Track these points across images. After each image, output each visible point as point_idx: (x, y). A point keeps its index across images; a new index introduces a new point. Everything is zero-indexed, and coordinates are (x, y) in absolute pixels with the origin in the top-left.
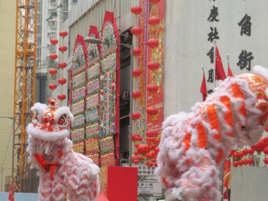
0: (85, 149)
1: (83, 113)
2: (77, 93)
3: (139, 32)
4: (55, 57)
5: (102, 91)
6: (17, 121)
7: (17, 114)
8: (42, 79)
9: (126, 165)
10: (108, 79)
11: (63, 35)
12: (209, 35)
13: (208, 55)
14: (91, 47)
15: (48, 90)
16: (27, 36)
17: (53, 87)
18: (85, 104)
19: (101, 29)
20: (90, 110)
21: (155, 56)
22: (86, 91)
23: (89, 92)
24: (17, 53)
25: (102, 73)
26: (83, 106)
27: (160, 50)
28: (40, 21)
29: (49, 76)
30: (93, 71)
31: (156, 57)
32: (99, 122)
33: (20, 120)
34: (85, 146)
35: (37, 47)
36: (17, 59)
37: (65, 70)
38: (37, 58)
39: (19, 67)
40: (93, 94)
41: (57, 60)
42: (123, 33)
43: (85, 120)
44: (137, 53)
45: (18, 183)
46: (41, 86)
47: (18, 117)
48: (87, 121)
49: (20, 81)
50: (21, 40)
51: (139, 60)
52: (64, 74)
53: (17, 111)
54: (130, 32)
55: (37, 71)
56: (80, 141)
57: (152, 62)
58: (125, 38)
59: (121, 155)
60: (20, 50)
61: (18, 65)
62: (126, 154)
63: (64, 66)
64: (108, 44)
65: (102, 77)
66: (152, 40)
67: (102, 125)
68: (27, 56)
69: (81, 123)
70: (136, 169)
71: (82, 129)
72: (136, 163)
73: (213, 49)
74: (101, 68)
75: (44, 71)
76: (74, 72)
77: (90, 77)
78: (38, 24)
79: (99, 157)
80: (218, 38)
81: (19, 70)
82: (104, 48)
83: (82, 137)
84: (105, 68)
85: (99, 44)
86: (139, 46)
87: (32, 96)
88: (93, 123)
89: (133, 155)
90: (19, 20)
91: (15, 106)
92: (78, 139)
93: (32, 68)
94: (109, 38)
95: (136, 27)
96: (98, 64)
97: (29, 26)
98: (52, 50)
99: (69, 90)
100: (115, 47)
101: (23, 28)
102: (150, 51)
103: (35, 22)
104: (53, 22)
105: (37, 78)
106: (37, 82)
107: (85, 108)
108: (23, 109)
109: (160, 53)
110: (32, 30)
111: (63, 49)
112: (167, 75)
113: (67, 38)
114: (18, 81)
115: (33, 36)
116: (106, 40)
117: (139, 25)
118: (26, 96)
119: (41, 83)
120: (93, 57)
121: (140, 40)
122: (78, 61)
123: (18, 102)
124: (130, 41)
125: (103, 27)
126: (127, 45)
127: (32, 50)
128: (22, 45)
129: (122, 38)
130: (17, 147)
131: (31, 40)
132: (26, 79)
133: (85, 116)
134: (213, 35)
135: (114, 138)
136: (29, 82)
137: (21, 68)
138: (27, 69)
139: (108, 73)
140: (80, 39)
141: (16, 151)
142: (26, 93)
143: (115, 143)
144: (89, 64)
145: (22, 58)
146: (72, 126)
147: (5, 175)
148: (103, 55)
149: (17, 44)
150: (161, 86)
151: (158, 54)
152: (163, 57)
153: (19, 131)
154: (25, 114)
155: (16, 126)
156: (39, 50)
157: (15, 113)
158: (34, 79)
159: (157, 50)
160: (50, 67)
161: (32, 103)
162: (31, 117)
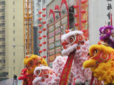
1: (54, 43)
2: (51, 34)
3: (77, 7)
4: (41, 19)
5: (62, 33)
6: (25, 47)
8: (35, 29)
10: (64, 28)
11: (44, 9)
12: (107, 7)
13: (107, 16)
14: (56, 14)
15: (38, 33)
16: (28, 11)
17: (41, 32)
18: (55, 39)
19: (60, 7)
20: (57, 41)
21: (84, 17)
22: (55, 33)
23: (56, 34)
24: (24, 18)
25: (61, 25)
26: (54, 40)
28: (33, 4)
29: (38, 27)
30: (58, 25)
31: (85, 18)
32: (61, 47)
33: (27, 47)
35: (33, 15)
36: (24, 21)
38: (33, 20)
39: (25, 24)
40: (58, 34)
41: (41, 21)
42: (70, 8)
43: (55, 46)
44: (77, 16)
46: (35, 32)
47: (25, 46)
48: (56, 46)
49: (26, 30)
50: (26, 13)
51: (77, 19)
52: (45, 26)
53: (25, 43)
54: (73, 7)
55: (33, 26)
56: (53, 55)
57: (83, 20)
58: (71, 10)
60: (26, 17)
61: (25, 23)
63: (45, 23)
64: (64, 13)
65: (61, 27)
66: (83, 10)
68: (29, 19)
69: (53, 47)
71: (54, 50)
73: (109, 13)
74: (61, 23)
75: (36, 25)
76: (49, 25)
77: (56, 27)
78: (33, 5)
80: (112, 8)
81: (25, 25)
82: (62, 14)
83: (54, 53)
84: (63, 23)
85: (60, 13)
86: (77, 13)
87: (31, 37)
88: (58, 47)
90: (25, 4)
91: (24, 41)
92: (52, 54)
93: (31, 24)
94: (64, 10)
95: (75, 5)
96: (60, 21)
97: (29, 6)
98: (39, 16)
99: (47, 33)
100: (67, 14)
101: (26, 7)
102: (82, 15)
103: (31, 5)
104: (39, 4)
105: (33, 28)
106: (33, 30)
107: (55, 41)
108: (28, 42)
109: (86, 16)
110: (30, 8)
111: (44, 16)
112: (90, 25)
113: (46, 11)
114: (25, 30)
115: (31, 11)
116: (63, 11)
117: (77, 4)
118: (29, 36)
119: (35, 30)
120: (58, 19)
121: (77, 10)
122: (51, 21)
123: (25, 39)
124: (73, 11)
125: (61, 6)
126: (72, 13)
127: (31, 16)
128: (26, 14)
129: (70, 10)
131: (30, 12)
132: (29, 29)
133: (55, 44)
134: (109, 7)
136: (30, 30)
137: (26, 24)
138: (29, 25)
139: (64, 25)
140: (51, 11)
144: (56, 22)
145: (26, 20)
146: (50, 49)
148: (62, 17)
149: (24, 14)
150: (87, 30)
151: (85, 16)
152: (88, 17)
153: (26, 52)
154: (29, 44)
155: (25, 49)
156: (34, 16)
157: (24, 44)
158: (32, 29)
159: (85, 14)
160: (38, 23)
161: (31, 39)
162: (31, 45)
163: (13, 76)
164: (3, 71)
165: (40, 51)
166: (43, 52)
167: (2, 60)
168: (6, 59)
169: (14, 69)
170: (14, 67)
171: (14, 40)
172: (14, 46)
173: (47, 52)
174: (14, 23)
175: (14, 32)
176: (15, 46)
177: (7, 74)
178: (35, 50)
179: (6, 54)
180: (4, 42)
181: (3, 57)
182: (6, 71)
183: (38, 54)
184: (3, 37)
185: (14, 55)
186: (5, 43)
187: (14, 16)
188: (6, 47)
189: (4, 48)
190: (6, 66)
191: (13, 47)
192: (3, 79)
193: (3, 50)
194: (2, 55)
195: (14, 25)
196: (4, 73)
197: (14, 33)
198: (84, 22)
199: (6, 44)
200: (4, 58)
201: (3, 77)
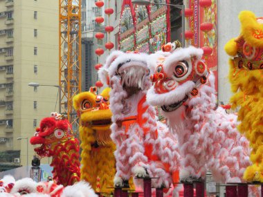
4: (102, 20)
6: (63, 89)
7: (63, 81)
8: (88, 44)
10: (158, 42)
14: (139, 9)
15: (95, 56)
17: (100, 53)
21: (208, 16)
24: (61, 17)
25: (151, 35)
27: (213, 10)
29: (95, 40)
30: (142, 34)
31: (209, 18)
33: (66, 88)
35: (82, 10)
36: (60, 23)
37: (113, 34)
38: (82, 22)
39: (63, 32)
41: (103, 24)
44: (189, 14)
46: (87, 51)
47: (63, 85)
49: (65, 47)
50: (64, 4)
51: (190, 21)
52: (111, 38)
53: (63, 79)
55: (82, 36)
57: (204, 23)
60: (64, 13)
61: (62, 30)
63: (111, 29)
64: (157, 5)
65: (151, 41)
68: (71, 20)
74: (150, 31)
75: (90, 35)
76: (122, 36)
77: (138, 41)
81: (63, 35)
82: (153, 9)
84: (155, 31)
85: (147, 5)
86: (190, 7)
87: (77, 63)
91: (60, 74)
93: (77, 33)
96: (146, 27)
98: (97, 13)
100: (164, 9)
102: (202, 11)
105: (83, 43)
106: (82, 47)
108: (69, 76)
109: (213, 14)
111: (109, 12)
112: (221, 36)
114: (62, 47)
116: (155, 1)
118: (71, 63)
119: (86, 48)
120: (142, 19)
122: (126, 25)
123: (63, 69)
124: (180, 1)
126: (177, 6)
127: (77, 13)
128: (65, 8)
131: (75, 3)
132: (71, 45)
136: (74, 48)
137: (66, 33)
138: (72, 34)
139: (158, 36)
142: (71, 59)
144: (137, 27)
145: (66, 23)
148: (152, 17)
149: (60, 7)
150: (214, 48)
151: (210, 14)
152: (216, 17)
153: (65, 100)
154: (71, 82)
155: (62, 94)
156: (84, 13)
157: (60, 81)
158: (80, 44)
159: (209, 10)
160: (96, 31)
161: (78, 69)
162: (77, 84)
163: (32, 158)
164: (8, 147)
167: (5, 121)
168: (14, 117)
171: (35, 71)
172: (35, 87)
174: (35, 30)
175: (35, 51)
176: (38, 86)
179: (15, 106)
180: (9, 76)
181: (9, 112)
182: (15, 148)
184: (9, 64)
185: (35, 107)
186: (12, 78)
187: (36, 12)
188: (16, 88)
189: (11, 91)
190: (15, 135)
191: (33, 87)
192: (6, 166)
193: (7, 95)
194: (6, 108)
195: (35, 35)
196: (10, 152)
197: (35, 53)
198: (208, 28)
199: (16, 80)
200: (11, 115)
201: (8, 161)
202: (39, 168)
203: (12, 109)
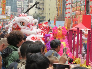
0: (76, 10)
6: (57, 1)
9: (88, 15)
34: (76, 8)
43: (77, 1)
45: (57, 18)
56: (75, 7)
59: (87, 11)
62: (88, 11)
67: (81, 3)
69: (75, 2)
70: (91, 16)
71: (76, 4)
72: (91, 14)
79: (80, 12)
83: (76, 6)
88: (79, 2)
89: (90, 11)
130: (57, 8)
135: (85, 7)
141: (57, 9)
143: (85, 8)
146: (73, 3)
147: (54, 16)
153: (58, 4)
163: (48, 20)
164: (42, 15)
165: (66, 4)
166: (69, 4)
168: (44, 8)
169: (49, 15)
170: (49, 14)
173: (71, 5)
177: (45, 17)
178: (63, 3)
179: (45, 5)
181: (43, 6)
183: (66, 5)
185: (50, 5)
190: (44, 13)
192: (41, 21)
193: (43, 2)
196: (43, 17)
200: (43, 7)
201: (42, 19)
202: (50, 22)
203: (44, 5)
